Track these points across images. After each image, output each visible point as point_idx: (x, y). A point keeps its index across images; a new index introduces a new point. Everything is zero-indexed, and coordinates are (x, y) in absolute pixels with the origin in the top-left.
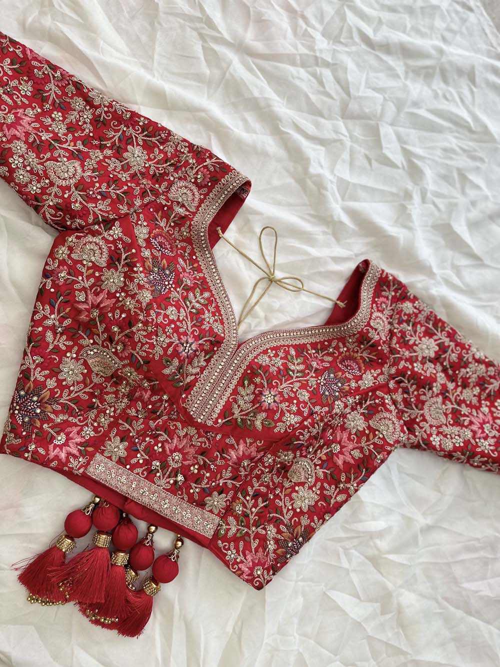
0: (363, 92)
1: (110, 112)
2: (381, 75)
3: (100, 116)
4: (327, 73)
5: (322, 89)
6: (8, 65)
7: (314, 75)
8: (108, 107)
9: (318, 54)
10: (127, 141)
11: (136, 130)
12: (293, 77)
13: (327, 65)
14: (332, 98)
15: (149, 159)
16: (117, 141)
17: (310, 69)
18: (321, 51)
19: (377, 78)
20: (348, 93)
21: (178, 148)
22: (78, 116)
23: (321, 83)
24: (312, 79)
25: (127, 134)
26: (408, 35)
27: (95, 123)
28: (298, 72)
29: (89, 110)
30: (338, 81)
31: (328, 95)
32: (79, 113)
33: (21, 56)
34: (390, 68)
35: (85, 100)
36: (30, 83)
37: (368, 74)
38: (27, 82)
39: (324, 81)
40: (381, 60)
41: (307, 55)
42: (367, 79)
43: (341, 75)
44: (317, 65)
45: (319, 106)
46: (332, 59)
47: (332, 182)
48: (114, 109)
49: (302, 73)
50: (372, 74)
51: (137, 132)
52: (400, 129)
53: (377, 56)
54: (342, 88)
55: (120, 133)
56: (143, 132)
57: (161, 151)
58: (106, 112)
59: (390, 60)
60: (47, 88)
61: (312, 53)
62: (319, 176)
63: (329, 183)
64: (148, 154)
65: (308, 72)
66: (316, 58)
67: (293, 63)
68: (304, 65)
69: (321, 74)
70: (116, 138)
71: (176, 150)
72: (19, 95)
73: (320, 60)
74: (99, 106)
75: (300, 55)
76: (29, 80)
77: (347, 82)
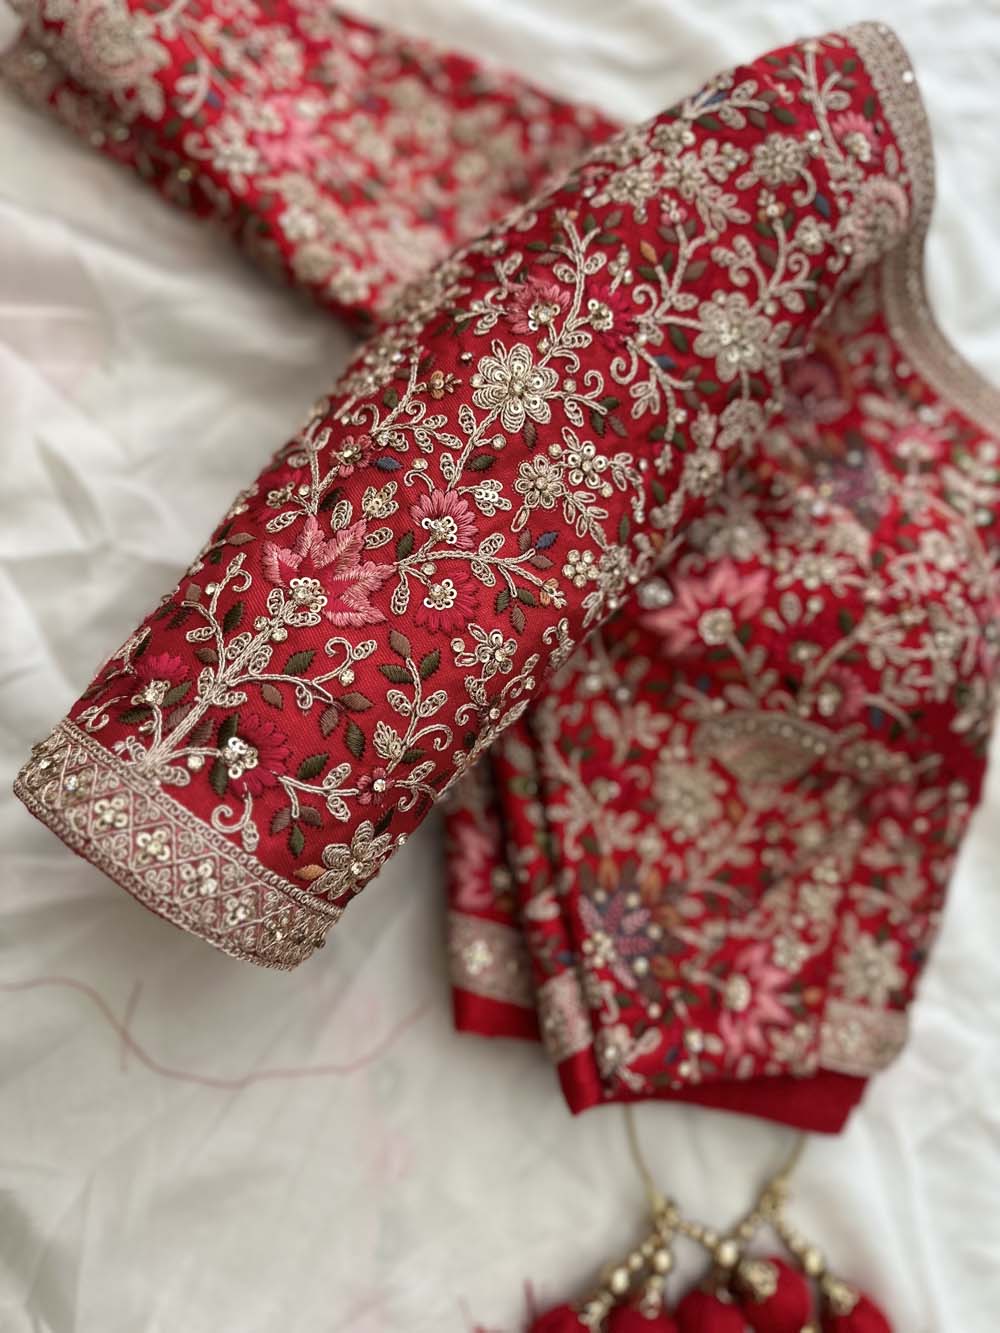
1: (582, 371)
3: (590, 414)
6: (411, 698)
8: (564, 376)
10: (678, 348)
11: (648, 303)
15: (751, 291)
16: (678, 384)
21: (721, 177)
22: (583, 494)
25: (658, 338)
27: (611, 440)
29: (564, 446)
32: (574, 489)
33: (372, 646)
35: (528, 455)
36: (475, 634)
38: (471, 645)
48: (574, 357)
51: (655, 301)
55: (653, 362)
56: (656, 284)
57: (726, 240)
58: (582, 389)
60: (489, 580)
64: (730, 288)
70: (669, 381)
71: (728, 187)
72: (515, 679)
74: (556, 405)
76: (463, 632)
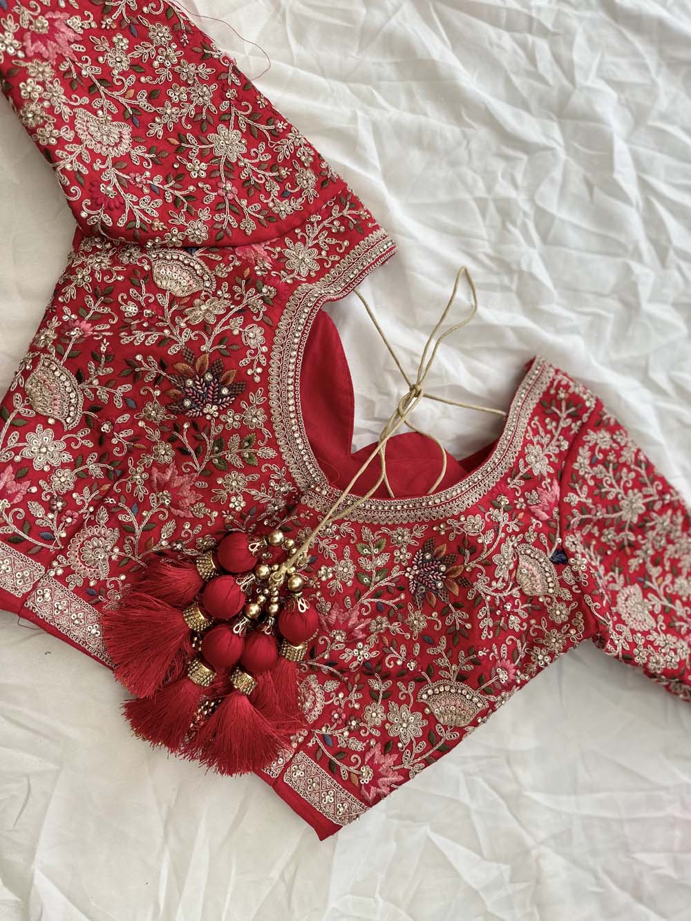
0: (594, 82)
2: (623, 62)
4: (542, 47)
5: (531, 68)
7: (523, 45)
9: (534, 14)
12: (491, 44)
13: (544, 32)
14: (546, 83)
17: (517, 35)
18: (539, 9)
19: (616, 65)
20: (572, 80)
23: (532, 59)
24: (519, 51)
26: (669, 10)
28: (500, 38)
30: (557, 59)
31: (541, 79)
34: (636, 54)
37: (603, 56)
39: (538, 56)
40: (624, 38)
41: (519, 13)
42: (601, 64)
43: (563, 50)
44: (530, 31)
45: (525, 93)
46: (554, 26)
47: (525, 214)
49: (506, 40)
50: (609, 58)
52: (641, 150)
53: (620, 32)
54: (564, 71)
59: (639, 44)
61: (525, 11)
62: (507, 200)
63: (521, 215)
65: (515, 40)
66: (531, 19)
67: (495, 22)
68: (510, 28)
69: (534, 44)
73: (535, 24)
75: (508, 10)
77: (571, 62)
